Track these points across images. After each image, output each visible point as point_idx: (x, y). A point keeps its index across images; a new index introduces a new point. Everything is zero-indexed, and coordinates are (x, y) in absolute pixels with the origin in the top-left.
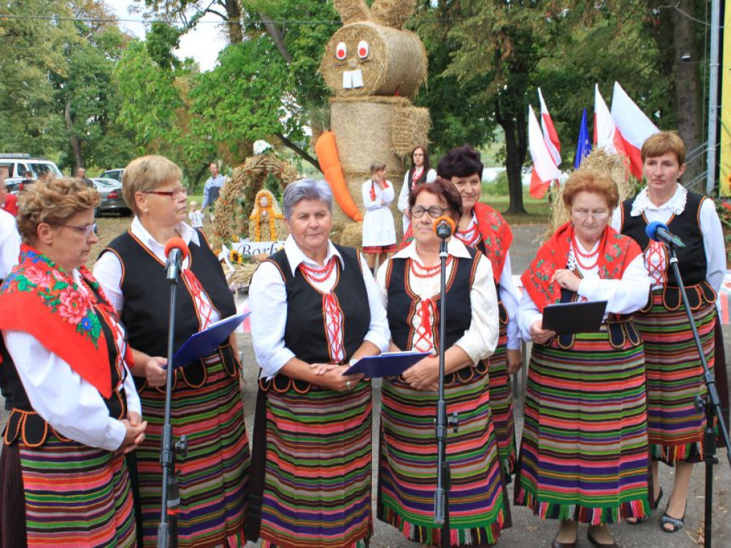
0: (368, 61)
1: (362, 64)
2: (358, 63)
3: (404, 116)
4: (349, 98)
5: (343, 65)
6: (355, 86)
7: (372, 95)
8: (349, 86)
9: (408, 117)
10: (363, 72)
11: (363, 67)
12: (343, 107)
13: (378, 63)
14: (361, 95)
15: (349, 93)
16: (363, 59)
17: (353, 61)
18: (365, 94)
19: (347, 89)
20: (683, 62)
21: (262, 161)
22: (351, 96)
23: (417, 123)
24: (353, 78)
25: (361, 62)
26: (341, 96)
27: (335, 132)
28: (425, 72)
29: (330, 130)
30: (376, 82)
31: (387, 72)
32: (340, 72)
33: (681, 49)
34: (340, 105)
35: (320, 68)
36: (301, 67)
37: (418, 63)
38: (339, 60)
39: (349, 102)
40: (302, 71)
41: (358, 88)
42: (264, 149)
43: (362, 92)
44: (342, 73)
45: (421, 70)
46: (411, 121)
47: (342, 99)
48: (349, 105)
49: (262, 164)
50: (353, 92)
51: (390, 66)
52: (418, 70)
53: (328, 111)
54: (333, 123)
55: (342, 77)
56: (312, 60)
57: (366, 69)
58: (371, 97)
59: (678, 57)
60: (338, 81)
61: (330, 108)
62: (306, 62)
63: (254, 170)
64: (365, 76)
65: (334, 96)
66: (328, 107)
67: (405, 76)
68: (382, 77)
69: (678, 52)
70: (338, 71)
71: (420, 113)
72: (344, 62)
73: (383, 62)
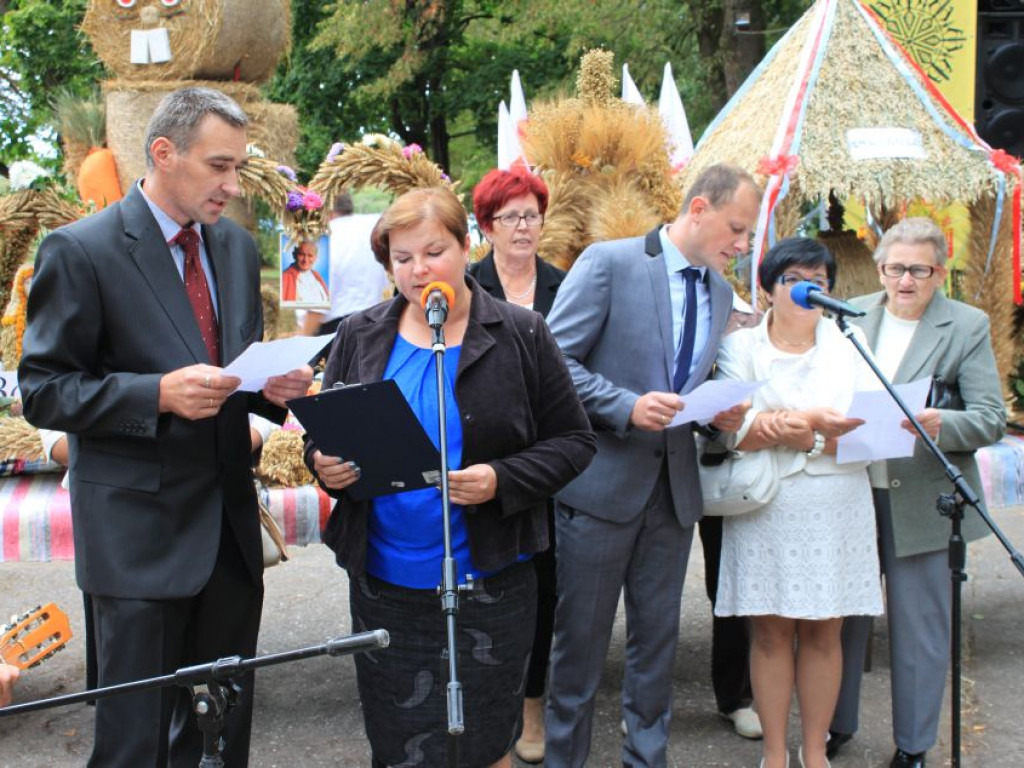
0: (180, 13)
1: (169, 17)
2: (161, 16)
3: (253, 120)
4: (143, 84)
5: (131, 18)
6: (155, 59)
7: (188, 78)
8: (144, 60)
9: (260, 121)
10: (169, 33)
11: (170, 23)
12: (131, 100)
13: (200, 16)
14: (167, 78)
15: (141, 72)
16: (169, 8)
17: (148, 12)
18: (175, 76)
19: (140, 66)
20: (737, 31)
21: (30, 203)
22: (146, 79)
23: (277, 133)
24: (149, 44)
25: (166, 13)
26: (129, 79)
27: (116, 146)
28: (288, 37)
29: (105, 146)
30: (197, 53)
31: (218, 35)
32: (125, 32)
33: (734, 8)
34: (125, 96)
35: (83, 23)
36: (29, 21)
37: (275, 20)
38: (121, 7)
39: (143, 90)
40: (30, 29)
41: (160, 64)
42: (34, 178)
43: (171, 72)
44: (129, 35)
45: (281, 32)
46: (265, 130)
47: (129, 85)
48: (145, 96)
49: (29, 210)
50: (150, 72)
51: (222, 22)
52: (274, 32)
53: (101, 107)
54: (113, 131)
55: (129, 41)
56: (51, 8)
57: (177, 25)
58: (188, 82)
59: (728, 21)
60: (121, 50)
61: (105, 103)
62: (40, 10)
63: (12, 223)
64: (175, 42)
65: (112, 77)
66: (100, 99)
67: (251, 43)
68: (208, 45)
69: (729, 13)
70: (121, 30)
71: (281, 114)
72: (132, 14)
73: (211, 16)
